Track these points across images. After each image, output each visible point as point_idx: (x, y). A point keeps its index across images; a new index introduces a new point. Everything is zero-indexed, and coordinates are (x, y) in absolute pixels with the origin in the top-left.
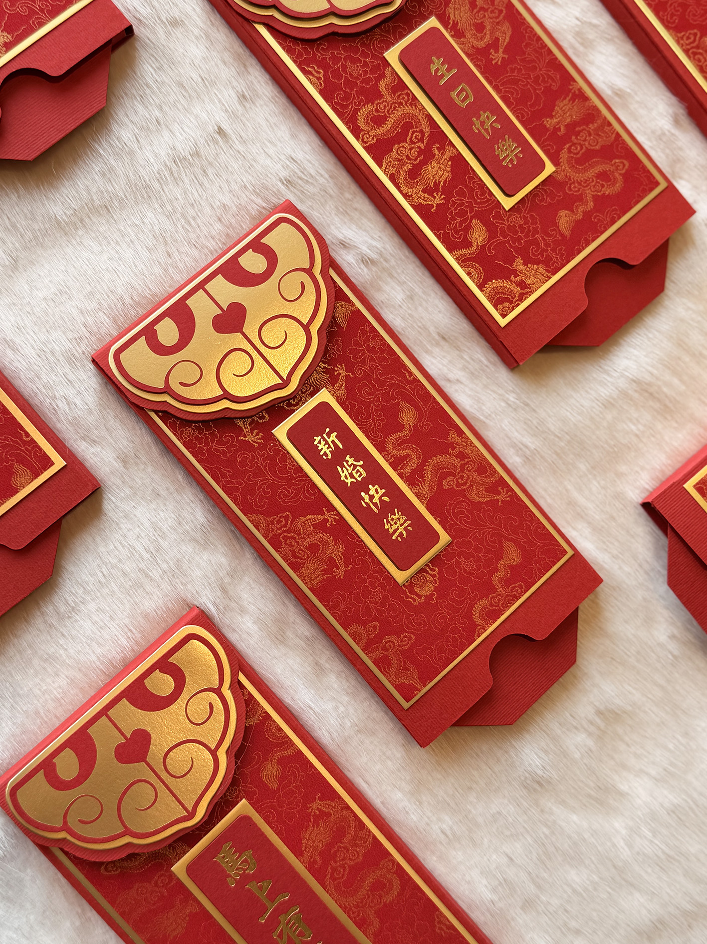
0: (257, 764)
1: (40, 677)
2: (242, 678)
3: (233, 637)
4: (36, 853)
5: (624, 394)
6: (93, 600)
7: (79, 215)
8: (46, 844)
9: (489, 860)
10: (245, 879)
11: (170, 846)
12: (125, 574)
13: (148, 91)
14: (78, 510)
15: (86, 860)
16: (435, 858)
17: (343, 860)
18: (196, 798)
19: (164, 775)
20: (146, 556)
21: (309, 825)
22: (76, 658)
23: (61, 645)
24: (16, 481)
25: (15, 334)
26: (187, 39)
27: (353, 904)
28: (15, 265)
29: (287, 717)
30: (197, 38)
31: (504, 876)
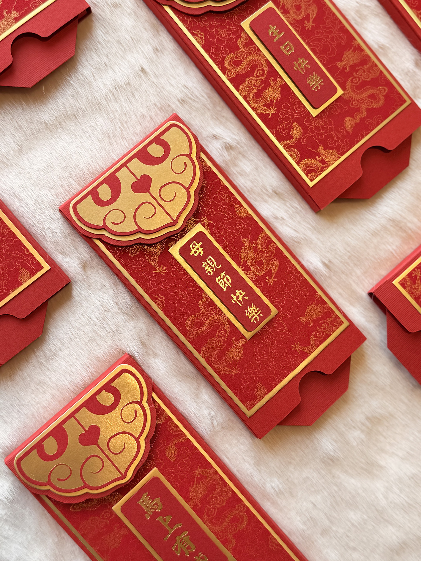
0: (163, 446)
1: (35, 394)
2: (154, 395)
3: (148, 371)
4: (32, 498)
5: (385, 228)
6: (66, 349)
7: (59, 120)
8: (38, 493)
9: (301, 506)
10: (156, 514)
11: (111, 494)
12: (85, 333)
13: (100, 46)
14: (57, 295)
15: (61, 502)
16: (269, 504)
17: (214, 504)
18: (126, 466)
19: (108, 452)
20: (98, 323)
21: (194, 483)
22: (56, 383)
23: (48, 376)
24: (22, 278)
25: (21, 191)
26: (123, 15)
27: (220, 530)
28: (21, 149)
29: (181, 419)
30: (129, 14)
31: (311, 515)
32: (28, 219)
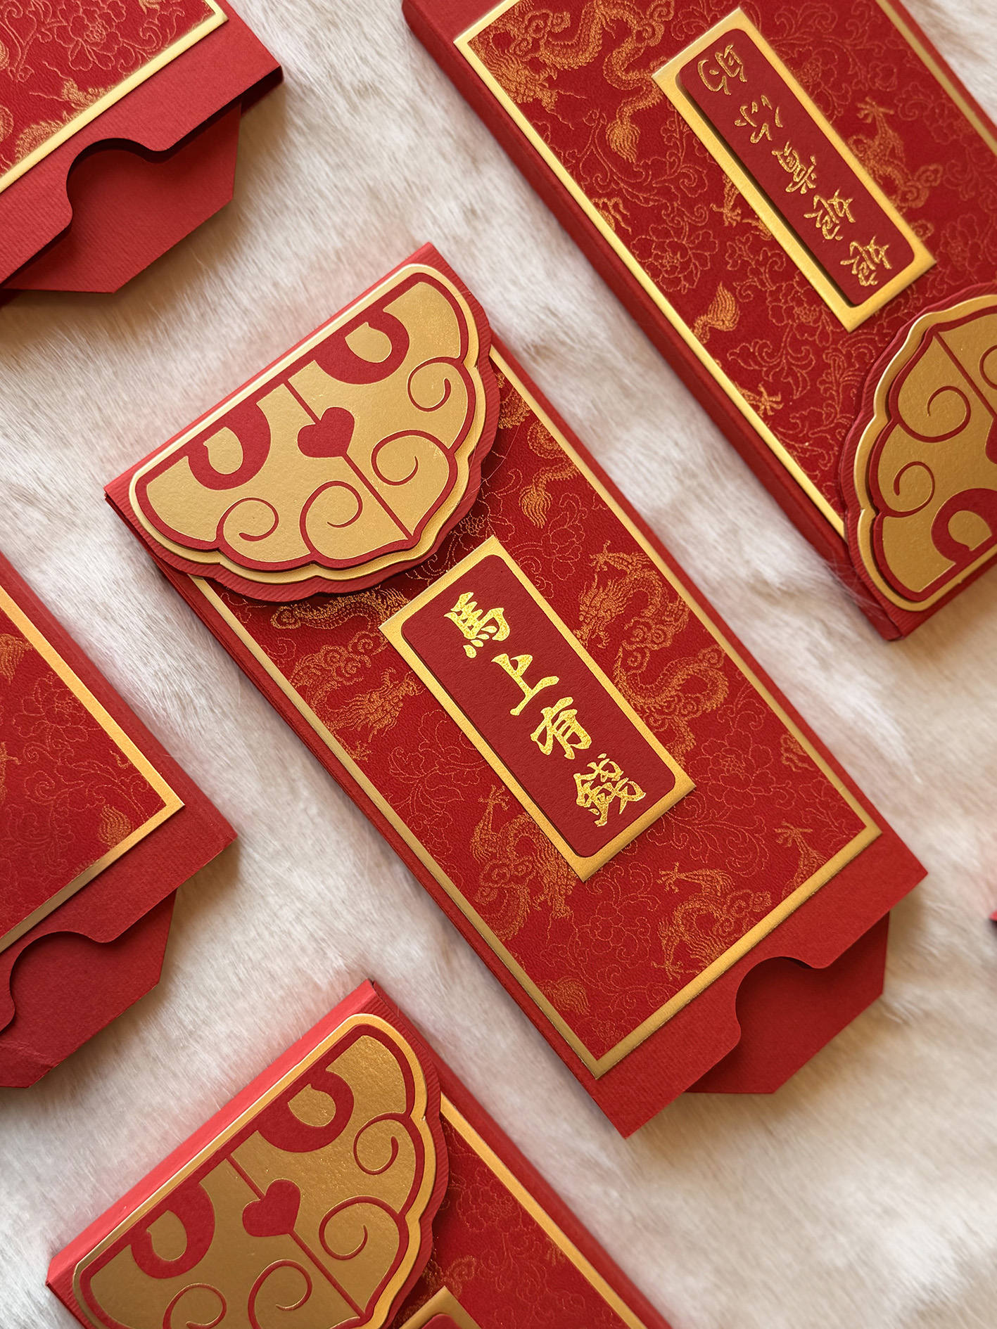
6: (222, 1018)
12: (273, 977)
13: (321, 204)
26: (384, 116)
30: (401, 116)
32: (125, 670)
